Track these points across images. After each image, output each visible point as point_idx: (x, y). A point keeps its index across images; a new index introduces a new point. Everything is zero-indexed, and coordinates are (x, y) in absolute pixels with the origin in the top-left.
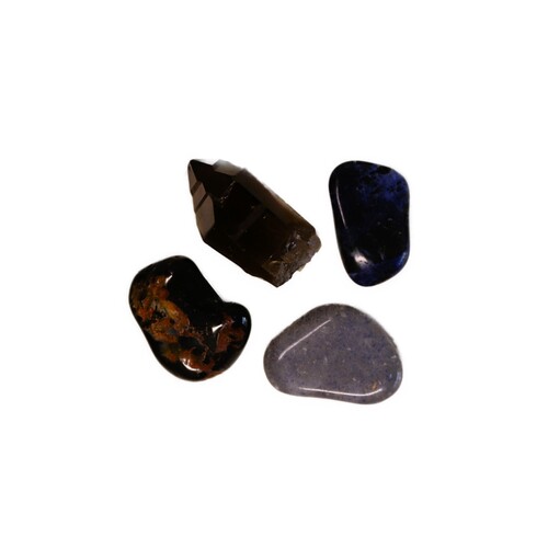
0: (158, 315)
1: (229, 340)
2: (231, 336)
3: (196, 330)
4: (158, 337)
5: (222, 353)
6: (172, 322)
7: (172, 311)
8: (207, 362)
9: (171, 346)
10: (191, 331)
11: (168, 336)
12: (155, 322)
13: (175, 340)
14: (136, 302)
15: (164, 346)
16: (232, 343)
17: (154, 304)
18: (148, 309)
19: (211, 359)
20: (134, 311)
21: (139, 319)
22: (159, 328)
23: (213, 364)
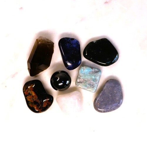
0: (30, 94)
1: (47, 104)
2: (47, 103)
3: (39, 100)
4: (28, 100)
5: (44, 107)
6: (33, 97)
7: (34, 94)
8: (40, 109)
9: (32, 103)
10: (37, 100)
11: (31, 100)
12: (28, 96)
13: (33, 101)
14: (25, 90)
15: (30, 102)
16: (47, 105)
17: (29, 91)
18: (27, 92)
19: (41, 108)
20: (24, 92)
21: (24, 94)
22: (29, 97)
23: (41, 110)
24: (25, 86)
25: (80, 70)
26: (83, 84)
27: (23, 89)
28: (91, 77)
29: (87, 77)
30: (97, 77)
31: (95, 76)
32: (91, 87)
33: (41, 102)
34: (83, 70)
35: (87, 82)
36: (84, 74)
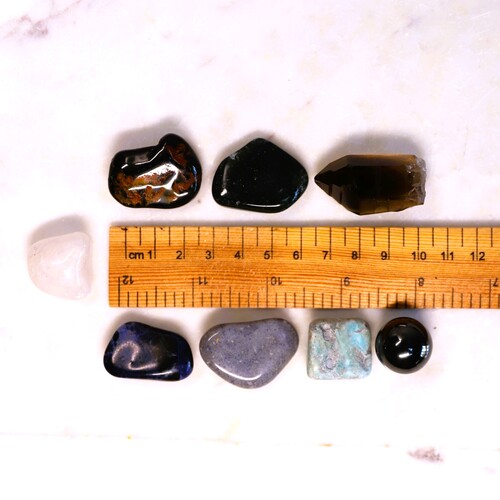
25: (353, 322)
26: (323, 341)
28: (346, 356)
29: (343, 345)
30: (352, 370)
31: (351, 366)
32: (322, 364)
34: (357, 329)
35: (330, 352)
36: (349, 336)
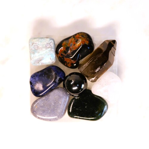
0: (77, 41)
4: (70, 40)
5: (64, 60)
6: (74, 45)
7: (78, 45)
8: (62, 55)
10: (71, 50)
11: (70, 43)
12: (75, 40)
13: (69, 46)
15: (67, 42)
16: (67, 63)
17: (80, 40)
18: (79, 38)
19: (62, 56)
20: (78, 33)
21: (76, 35)
22: (73, 41)
23: (61, 57)
24: (85, 34)
27: (81, 33)
33: (70, 54)
